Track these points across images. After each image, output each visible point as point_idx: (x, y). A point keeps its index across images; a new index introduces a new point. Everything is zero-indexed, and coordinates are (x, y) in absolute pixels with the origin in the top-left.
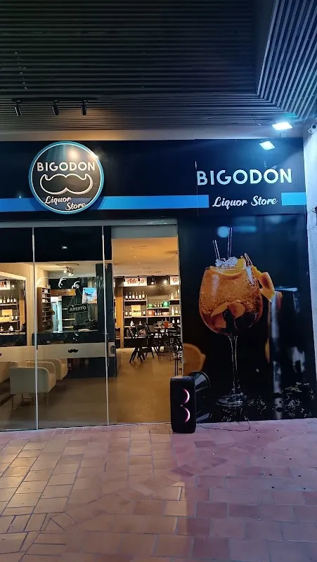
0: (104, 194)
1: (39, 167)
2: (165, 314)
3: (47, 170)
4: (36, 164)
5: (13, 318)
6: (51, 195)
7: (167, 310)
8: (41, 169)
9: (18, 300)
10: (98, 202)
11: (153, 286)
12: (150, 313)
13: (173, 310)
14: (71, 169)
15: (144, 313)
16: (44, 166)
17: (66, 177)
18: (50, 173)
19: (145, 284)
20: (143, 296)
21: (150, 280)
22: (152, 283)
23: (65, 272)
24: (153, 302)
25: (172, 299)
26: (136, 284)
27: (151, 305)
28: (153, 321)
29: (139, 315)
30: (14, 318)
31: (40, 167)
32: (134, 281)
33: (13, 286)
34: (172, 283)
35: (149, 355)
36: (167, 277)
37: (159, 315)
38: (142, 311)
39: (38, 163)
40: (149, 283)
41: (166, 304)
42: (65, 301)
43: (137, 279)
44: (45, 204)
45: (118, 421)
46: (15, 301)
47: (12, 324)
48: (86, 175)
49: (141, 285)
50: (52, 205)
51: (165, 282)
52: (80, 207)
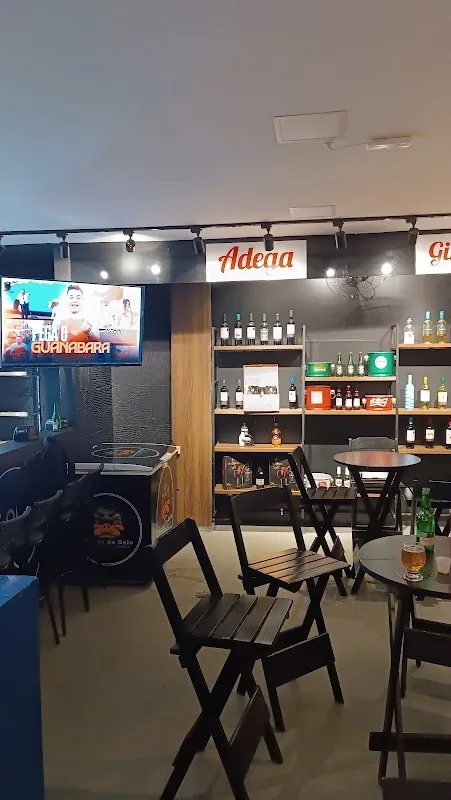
12: (317, 397)
13: (410, 390)
15: (292, 397)
20: (291, 329)
25: (409, 340)
27: (318, 368)
37: (352, 406)
38: (283, 390)
41: (381, 362)
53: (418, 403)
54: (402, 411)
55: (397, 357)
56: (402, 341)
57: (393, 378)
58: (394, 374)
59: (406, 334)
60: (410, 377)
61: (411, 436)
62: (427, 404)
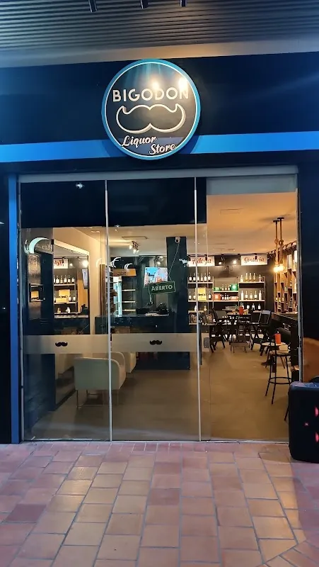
0: (199, 132)
1: (114, 96)
2: (234, 299)
3: (125, 100)
4: (111, 92)
5: (70, 299)
6: (131, 135)
7: (235, 294)
8: (117, 98)
9: (76, 280)
10: (193, 142)
11: (220, 267)
12: (217, 297)
13: (242, 295)
14: (157, 99)
15: (210, 297)
16: (122, 94)
17: (150, 109)
18: (129, 105)
19: (212, 264)
20: (209, 278)
21: (218, 259)
22: (220, 263)
23: (131, 247)
24: (219, 286)
25: (242, 281)
26: (203, 264)
27: (217, 289)
28: (220, 306)
29: (203, 299)
30: (72, 299)
31: (117, 96)
32: (200, 261)
33: (71, 265)
34: (243, 263)
35: (219, 344)
36: (238, 257)
37: (227, 299)
38: (207, 295)
39: (114, 91)
40: (217, 264)
41: (234, 287)
42: (125, 281)
43: (204, 258)
44: (123, 147)
45: (212, 435)
46: (73, 280)
47: (70, 305)
48: (177, 105)
49: (209, 265)
50: (131, 148)
51: (235, 262)
52: (169, 150)
54: (240, 301)
55: (238, 286)
58: (238, 290)
59: (241, 279)
60: (242, 291)
62: (247, 298)
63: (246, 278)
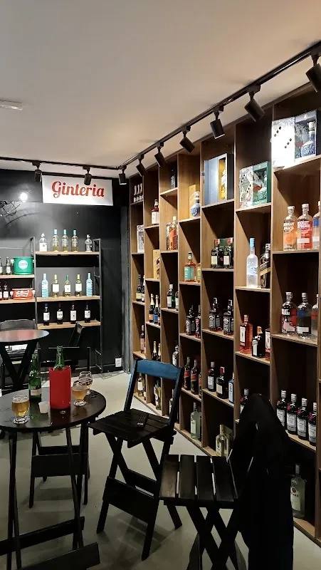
2: (22, 296)
25: (43, 249)
41: (23, 265)
53: (51, 294)
54: (39, 300)
55: (34, 261)
56: (38, 250)
57: (32, 276)
58: (33, 273)
59: (41, 245)
60: (45, 275)
61: (46, 317)
62: (57, 294)
63: (56, 243)
